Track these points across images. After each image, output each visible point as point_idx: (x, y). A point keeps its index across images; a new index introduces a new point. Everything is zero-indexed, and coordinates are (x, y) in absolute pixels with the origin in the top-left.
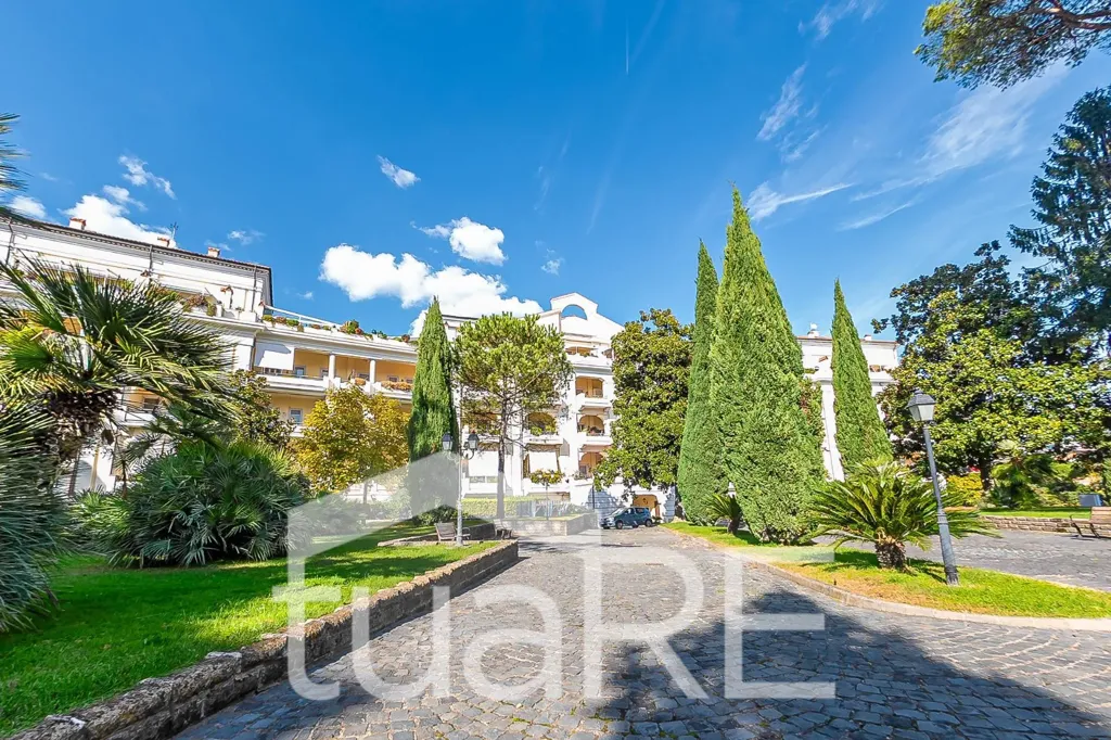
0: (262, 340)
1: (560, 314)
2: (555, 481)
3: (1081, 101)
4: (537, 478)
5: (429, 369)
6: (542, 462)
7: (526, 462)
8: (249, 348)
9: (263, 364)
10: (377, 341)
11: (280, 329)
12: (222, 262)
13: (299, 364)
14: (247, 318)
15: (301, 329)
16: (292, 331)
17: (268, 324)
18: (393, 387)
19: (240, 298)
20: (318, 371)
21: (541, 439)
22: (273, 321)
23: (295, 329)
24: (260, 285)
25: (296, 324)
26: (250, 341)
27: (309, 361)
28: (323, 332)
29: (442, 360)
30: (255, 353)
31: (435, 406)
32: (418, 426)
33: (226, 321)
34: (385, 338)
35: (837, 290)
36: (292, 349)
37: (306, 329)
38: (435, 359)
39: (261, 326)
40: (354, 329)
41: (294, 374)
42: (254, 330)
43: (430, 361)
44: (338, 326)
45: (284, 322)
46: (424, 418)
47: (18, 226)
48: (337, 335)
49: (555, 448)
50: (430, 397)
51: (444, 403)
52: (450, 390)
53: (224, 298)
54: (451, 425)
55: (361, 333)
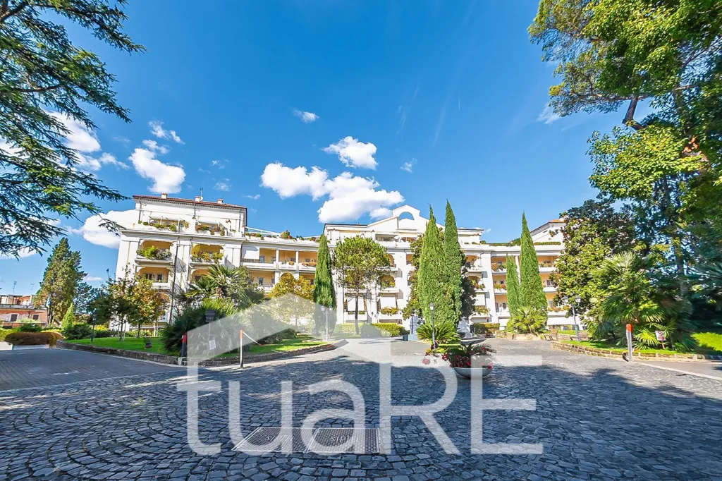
0: (245, 245)
1: (398, 218)
2: (395, 313)
3: (645, 119)
4: (385, 312)
5: (321, 268)
6: (387, 303)
7: (378, 303)
8: (239, 250)
9: (246, 257)
10: (299, 242)
11: (253, 239)
12: (224, 207)
13: (262, 255)
14: (238, 236)
15: (262, 239)
16: (258, 239)
17: (247, 237)
18: (307, 265)
19: (234, 225)
20: (270, 258)
21: (387, 290)
22: (249, 235)
23: (260, 238)
24: (242, 217)
25: (260, 236)
26: (240, 246)
27: (267, 254)
28: (273, 238)
29: (327, 264)
30: (242, 252)
31: (325, 284)
32: (318, 292)
33: (229, 238)
34: (303, 239)
35: (524, 218)
36: (258, 248)
37: (265, 238)
38: (324, 263)
39: (244, 239)
40: (288, 236)
41: (259, 261)
42: (241, 241)
43: (322, 264)
44: (280, 235)
45: (255, 235)
46: (320, 290)
47: (143, 201)
48: (279, 240)
49: (395, 295)
50: (322, 280)
51: (329, 283)
52: (331, 277)
53: (227, 226)
54: (332, 293)
55: (291, 238)
